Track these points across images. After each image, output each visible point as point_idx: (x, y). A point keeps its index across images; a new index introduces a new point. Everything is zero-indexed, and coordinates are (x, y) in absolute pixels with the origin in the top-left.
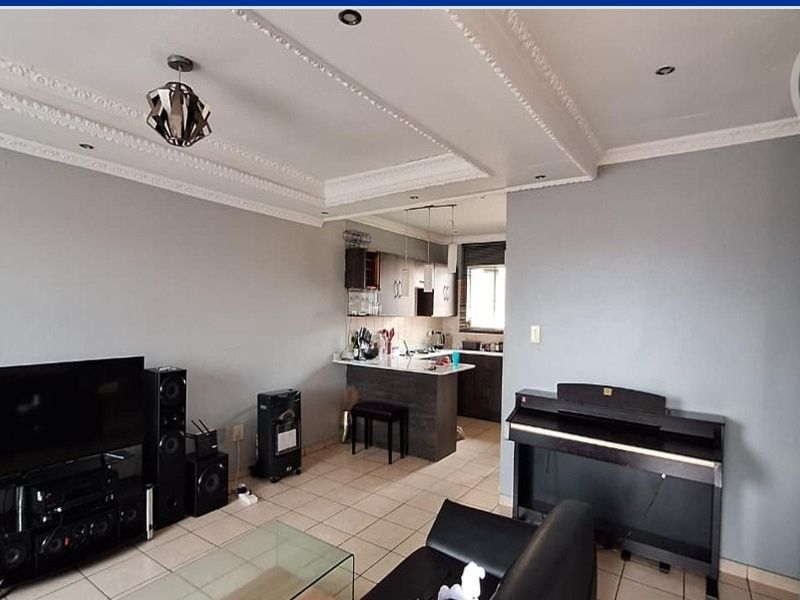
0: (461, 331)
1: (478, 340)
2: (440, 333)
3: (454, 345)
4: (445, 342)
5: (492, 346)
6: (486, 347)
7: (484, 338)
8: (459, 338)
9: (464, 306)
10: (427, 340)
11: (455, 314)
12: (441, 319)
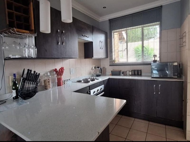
0: (110, 66)
1: (120, 69)
2: (99, 67)
3: (107, 73)
4: (102, 72)
5: (128, 72)
6: (124, 74)
7: (122, 69)
8: (109, 69)
9: (111, 52)
10: (92, 72)
11: (107, 57)
12: (99, 60)
